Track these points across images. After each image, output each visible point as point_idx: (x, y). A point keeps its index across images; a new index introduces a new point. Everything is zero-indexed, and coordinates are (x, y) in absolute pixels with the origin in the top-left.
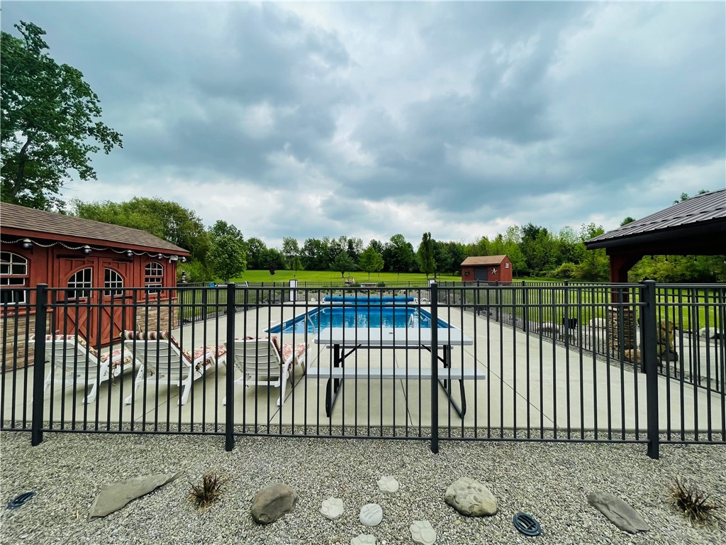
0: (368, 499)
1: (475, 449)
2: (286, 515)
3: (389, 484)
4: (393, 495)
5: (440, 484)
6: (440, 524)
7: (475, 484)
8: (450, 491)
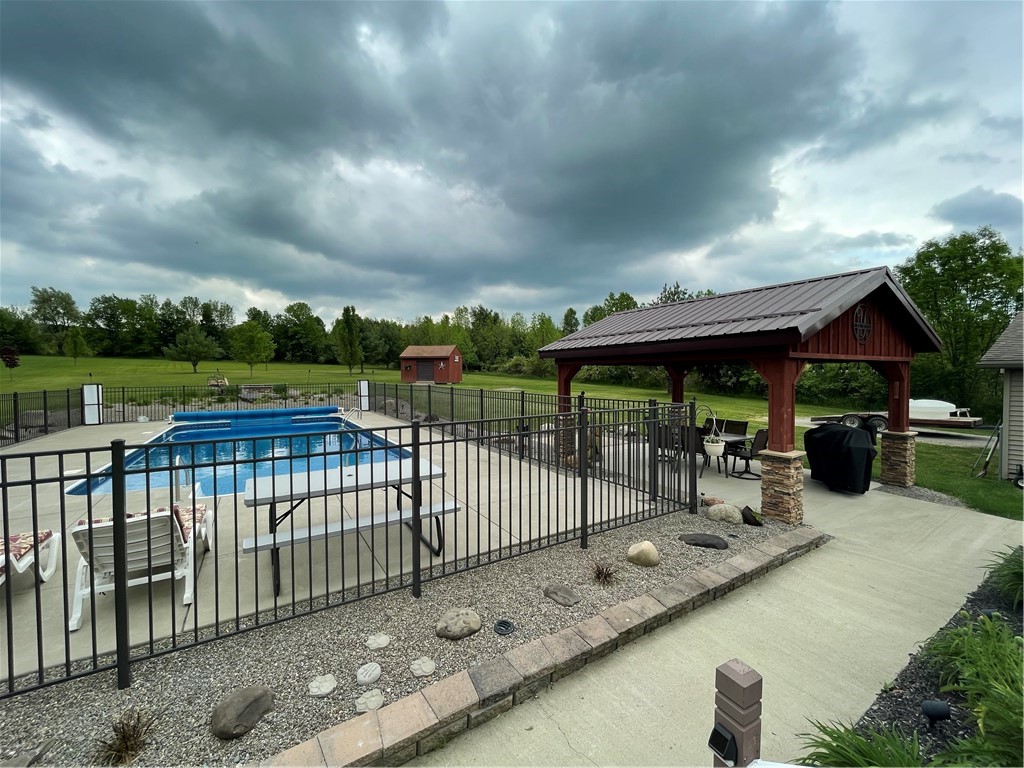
0: (360, 662)
1: (455, 581)
2: (266, 716)
3: (379, 640)
4: (385, 649)
5: (429, 623)
6: (436, 655)
7: (463, 611)
8: (440, 625)
